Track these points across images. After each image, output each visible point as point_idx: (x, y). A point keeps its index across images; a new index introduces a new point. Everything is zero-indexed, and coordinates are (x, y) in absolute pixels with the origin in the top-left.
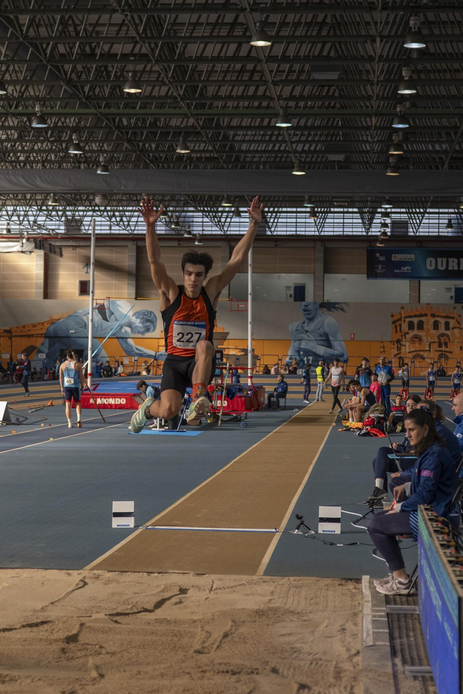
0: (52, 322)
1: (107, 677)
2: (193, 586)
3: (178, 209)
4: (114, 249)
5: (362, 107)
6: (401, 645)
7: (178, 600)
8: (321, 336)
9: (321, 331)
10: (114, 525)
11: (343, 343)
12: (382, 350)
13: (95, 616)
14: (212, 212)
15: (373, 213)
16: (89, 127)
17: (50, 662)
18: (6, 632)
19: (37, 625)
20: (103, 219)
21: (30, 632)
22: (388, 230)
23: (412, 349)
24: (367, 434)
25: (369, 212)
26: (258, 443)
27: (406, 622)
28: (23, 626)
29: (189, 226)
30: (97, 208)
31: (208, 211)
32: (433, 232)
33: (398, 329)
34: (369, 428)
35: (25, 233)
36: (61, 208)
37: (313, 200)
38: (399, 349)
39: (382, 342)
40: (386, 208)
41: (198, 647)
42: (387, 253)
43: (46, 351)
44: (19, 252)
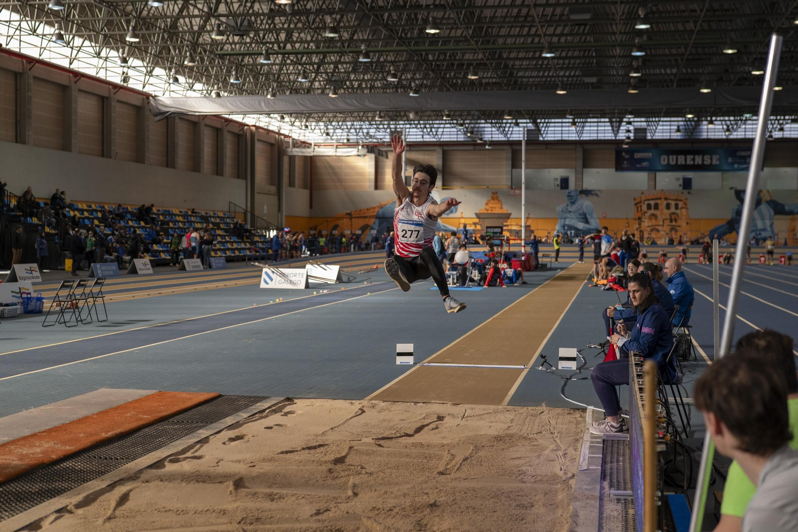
0: (381, 207)
1: (360, 496)
2: (449, 415)
3: (473, 121)
4: (426, 152)
5: (609, 41)
6: (611, 469)
7: (435, 426)
8: (580, 215)
9: (581, 211)
10: (398, 363)
11: (598, 221)
12: (627, 225)
13: (365, 440)
14: (498, 123)
15: (621, 122)
16: (404, 61)
17: (317, 481)
18: (289, 454)
19: (315, 448)
20: (418, 130)
21: (308, 454)
22: (632, 135)
23: (650, 224)
24: (611, 289)
25: (616, 121)
26: (526, 296)
27: (618, 448)
28: (303, 449)
29: (481, 135)
30: (413, 122)
31: (496, 123)
32: (666, 136)
33: (639, 209)
34: (611, 284)
35: (361, 142)
36: (386, 123)
37: (574, 113)
38: (640, 224)
39: (627, 219)
40: (629, 118)
41: (441, 469)
42: (630, 152)
43: (377, 228)
44: (356, 155)
